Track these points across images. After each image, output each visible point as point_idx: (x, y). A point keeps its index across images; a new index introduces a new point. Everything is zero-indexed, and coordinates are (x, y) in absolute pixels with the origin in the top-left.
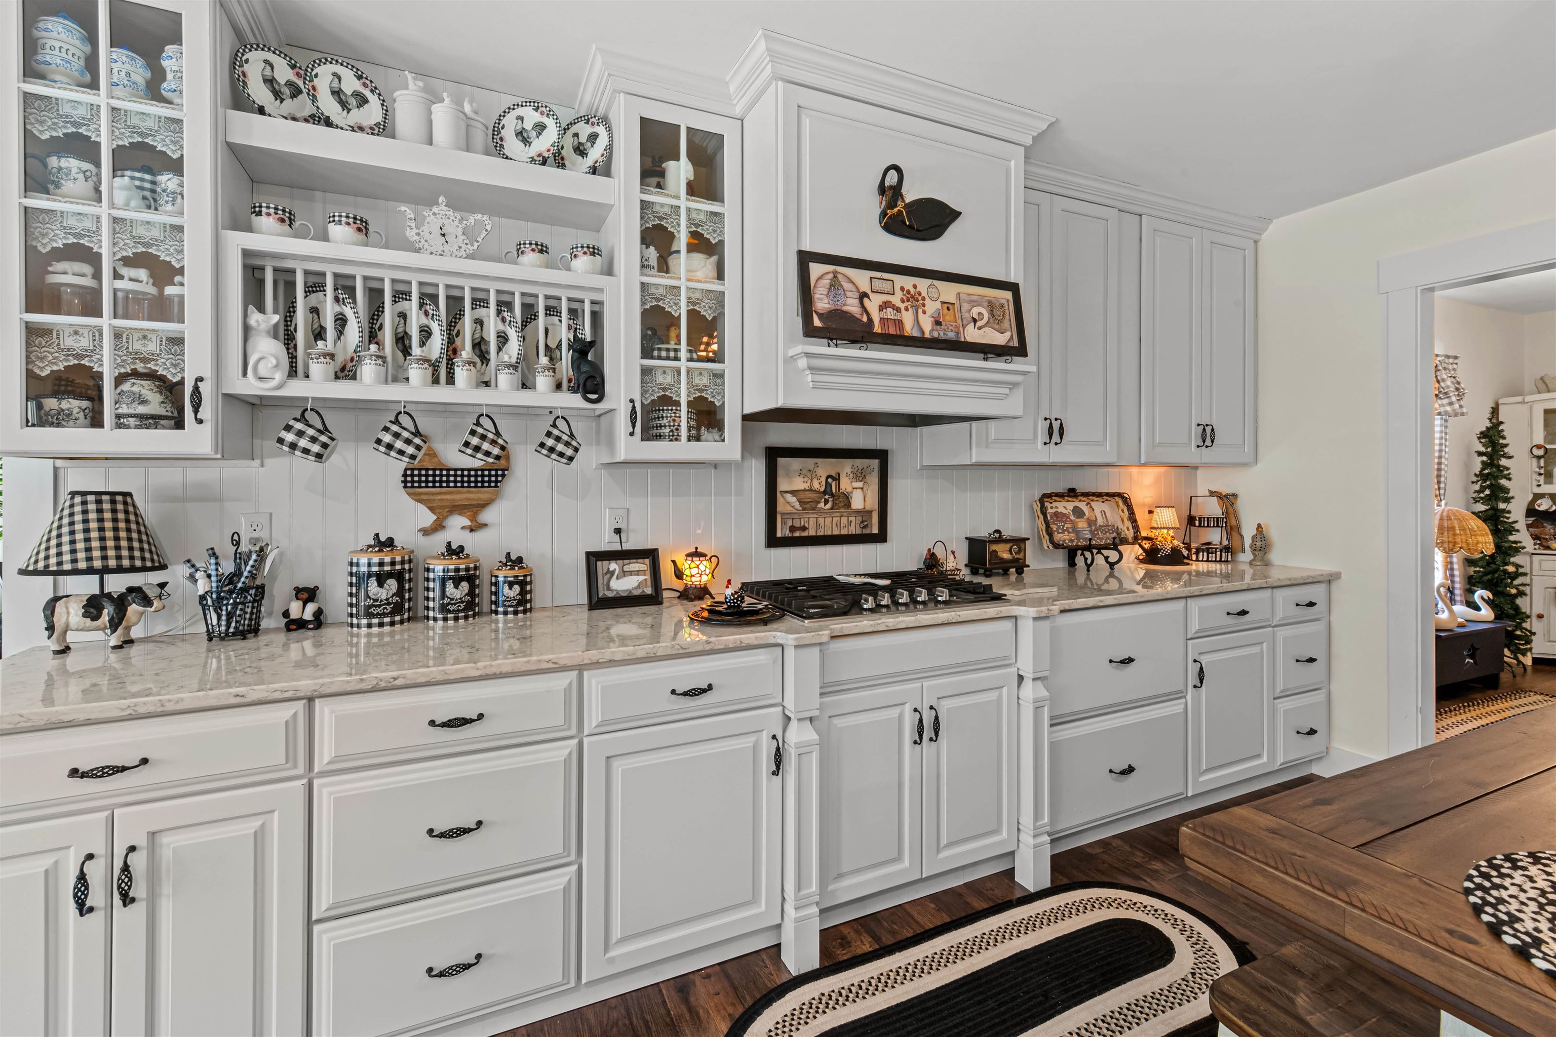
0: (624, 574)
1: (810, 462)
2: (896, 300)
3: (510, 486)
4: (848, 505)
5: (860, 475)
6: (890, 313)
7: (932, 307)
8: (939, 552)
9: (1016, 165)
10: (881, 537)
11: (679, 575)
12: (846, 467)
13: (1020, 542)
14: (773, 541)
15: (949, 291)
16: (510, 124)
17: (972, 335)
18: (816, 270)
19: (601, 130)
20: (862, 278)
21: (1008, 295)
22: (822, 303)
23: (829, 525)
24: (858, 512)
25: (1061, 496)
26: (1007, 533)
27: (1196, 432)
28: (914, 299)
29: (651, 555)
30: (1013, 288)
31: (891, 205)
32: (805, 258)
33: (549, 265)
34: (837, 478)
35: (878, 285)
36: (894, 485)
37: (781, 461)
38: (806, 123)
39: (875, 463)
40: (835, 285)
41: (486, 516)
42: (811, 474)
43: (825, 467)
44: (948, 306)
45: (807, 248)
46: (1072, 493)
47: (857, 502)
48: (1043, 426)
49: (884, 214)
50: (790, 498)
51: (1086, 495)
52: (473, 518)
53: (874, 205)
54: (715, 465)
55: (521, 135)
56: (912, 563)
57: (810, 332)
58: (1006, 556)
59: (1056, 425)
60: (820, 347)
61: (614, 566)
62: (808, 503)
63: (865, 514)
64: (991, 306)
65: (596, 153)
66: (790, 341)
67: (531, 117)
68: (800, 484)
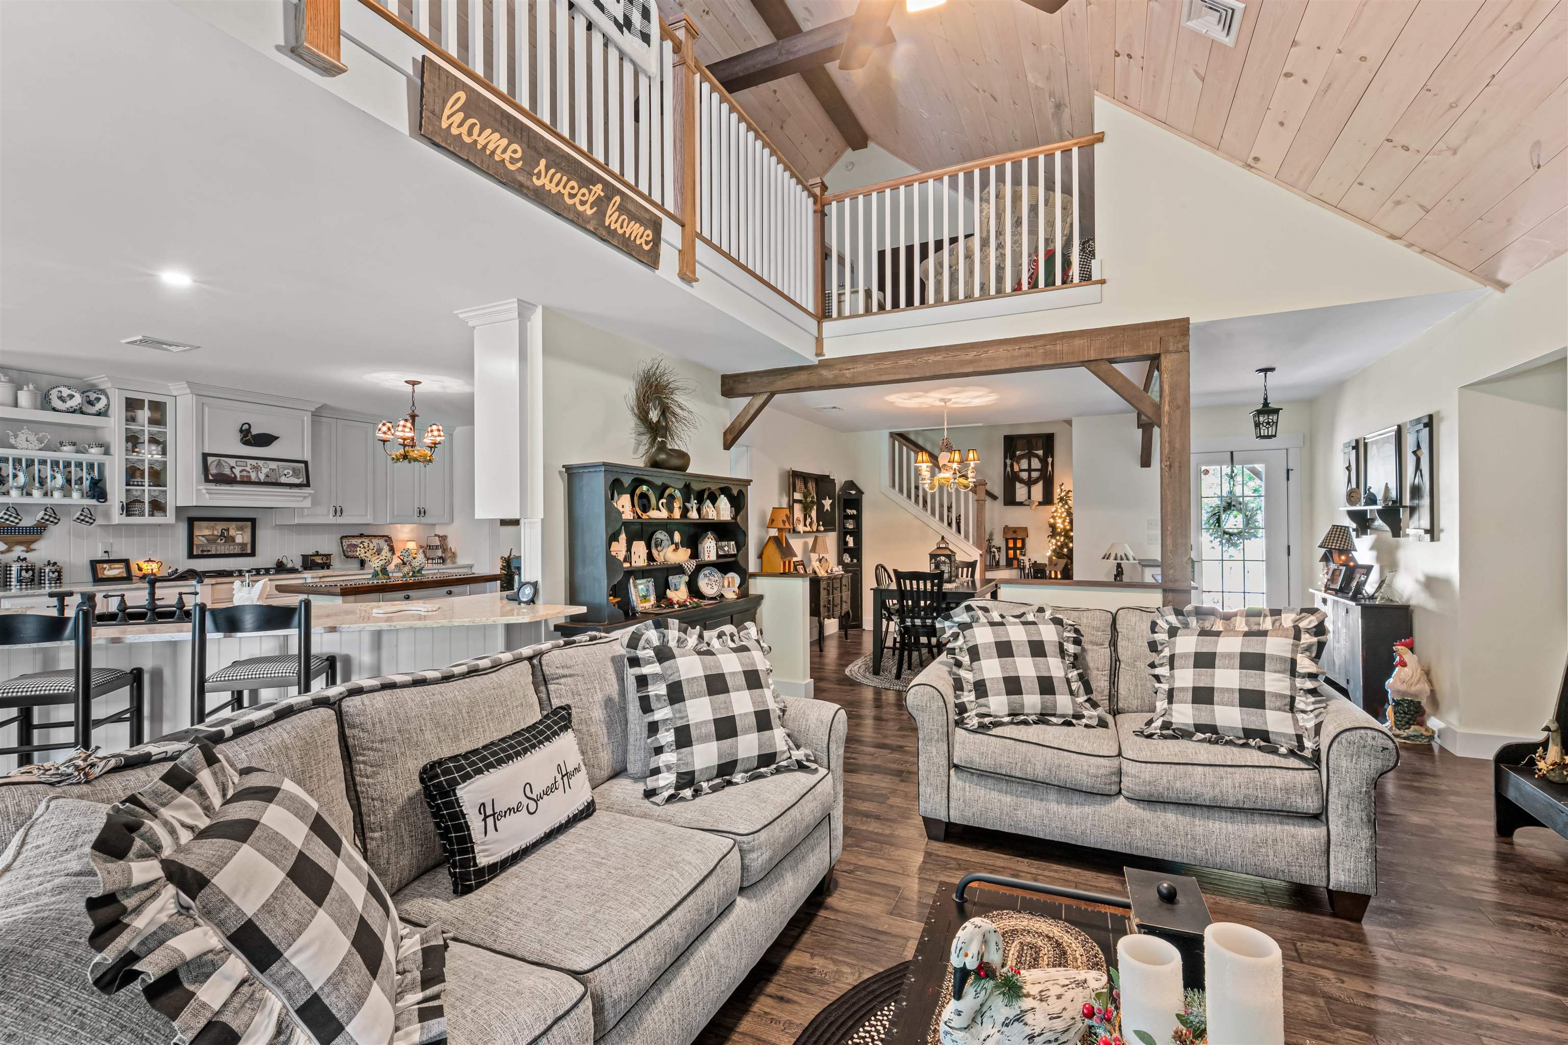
0: (111, 569)
1: (212, 523)
2: (248, 469)
3: (46, 534)
4: (234, 541)
5: (241, 529)
6: (245, 473)
7: (265, 471)
8: (285, 561)
9: (307, 419)
10: (253, 554)
11: (140, 569)
12: (233, 525)
13: (328, 556)
14: (191, 555)
15: (273, 465)
16: (54, 394)
17: (283, 480)
18: (210, 459)
19: (103, 397)
20: (232, 462)
21: (303, 465)
22: (213, 470)
23: (223, 550)
24: (239, 544)
25: (353, 537)
26: (321, 552)
27: (416, 511)
28: (257, 469)
29: (126, 562)
30: (306, 463)
31: (245, 436)
32: (205, 456)
33: (77, 452)
34: (228, 530)
35: (239, 464)
36: (260, 533)
37: (196, 523)
38: (206, 409)
39: (249, 524)
40: (219, 464)
41: (33, 546)
42: (213, 528)
43: (220, 526)
44: (273, 470)
45: (207, 451)
46: (362, 536)
47: (239, 539)
48: (332, 510)
49: (242, 440)
50: (201, 538)
51: (368, 536)
52: (28, 547)
53: (238, 436)
54: (160, 525)
55: (61, 398)
56: (271, 564)
57: (207, 480)
58: (320, 561)
59: (339, 509)
60: (212, 486)
61: (105, 566)
62: (211, 540)
63: (243, 545)
64: (294, 470)
65: (100, 405)
66: (198, 483)
67: (66, 392)
68: (207, 532)
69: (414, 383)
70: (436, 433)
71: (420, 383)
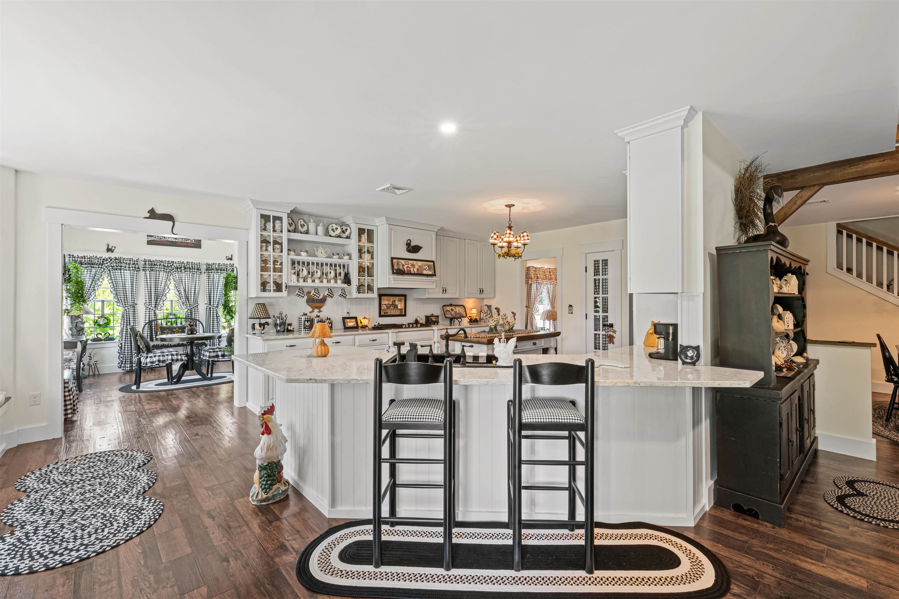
0: (350, 322)
1: (389, 297)
2: (409, 266)
3: (326, 303)
4: (397, 307)
5: (400, 301)
6: (408, 269)
7: (417, 267)
8: (418, 319)
9: (434, 236)
10: (405, 315)
11: (361, 323)
12: (397, 299)
13: (437, 317)
14: (380, 316)
15: (420, 263)
16: (330, 227)
17: (425, 272)
18: (394, 261)
19: (348, 228)
20: (403, 262)
21: (432, 263)
22: (396, 267)
23: (393, 312)
24: (399, 309)
25: (448, 305)
26: (434, 315)
27: (479, 290)
28: (413, 265)
29: (355, 318)
30: (433, 262)
31: (409, 247)
32: (392, 259)
33: (339, 258)
34: (395, 301)
35: (406, 263)
36: (408, 303)
37: (382, 297)
38: (392, 232)
39: (403, 298)
40: (398, 264)
41: (322, 309)
42: (389, 300)
43: (392, 299)
44: (420, 266)
45: (393, 256)
46: (451, 305)
47: (399, 307)
48: (442, 290)
49: (407, 249)
50: (384, 306)
51: (454, 305)
52: (319, 310)
53: (405, 247)
54: (368, 298)
55: (333, 230)
56: (412, 321)
57: (393, 273)
58: (434, 320)
59: (445, 289)
60: (395, 276)
61: (348, 320)
62: (388, 307)
63: (401, 310)
64: (429, 266)
65: (347, 233)
66: (389, 275)
67: (335, 226)
68: (386, 303)
69: (510, 206)
70: (526, 238)
71: (514, 205)
